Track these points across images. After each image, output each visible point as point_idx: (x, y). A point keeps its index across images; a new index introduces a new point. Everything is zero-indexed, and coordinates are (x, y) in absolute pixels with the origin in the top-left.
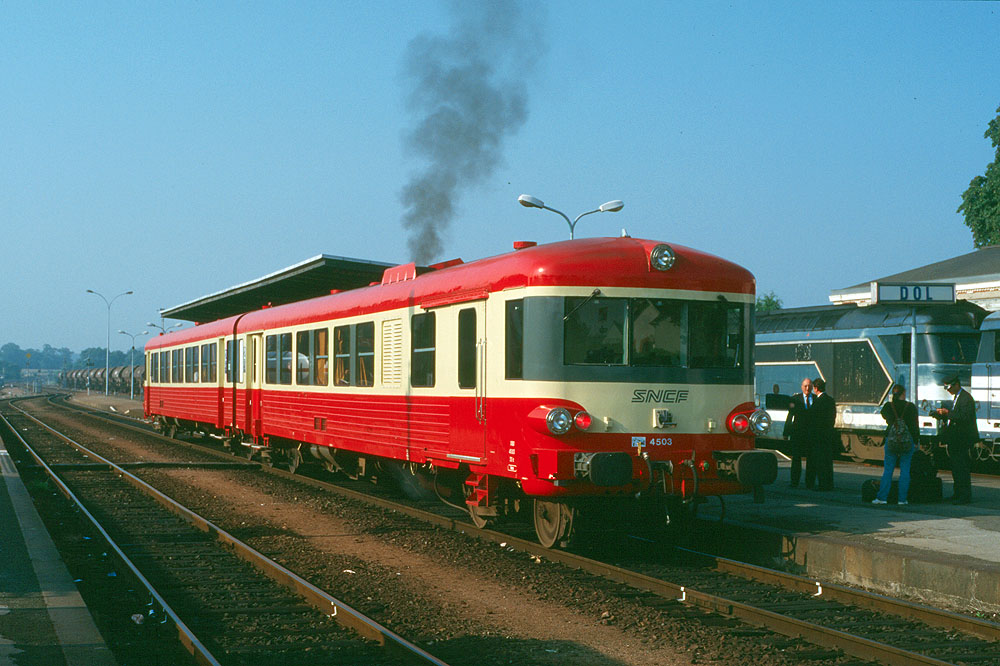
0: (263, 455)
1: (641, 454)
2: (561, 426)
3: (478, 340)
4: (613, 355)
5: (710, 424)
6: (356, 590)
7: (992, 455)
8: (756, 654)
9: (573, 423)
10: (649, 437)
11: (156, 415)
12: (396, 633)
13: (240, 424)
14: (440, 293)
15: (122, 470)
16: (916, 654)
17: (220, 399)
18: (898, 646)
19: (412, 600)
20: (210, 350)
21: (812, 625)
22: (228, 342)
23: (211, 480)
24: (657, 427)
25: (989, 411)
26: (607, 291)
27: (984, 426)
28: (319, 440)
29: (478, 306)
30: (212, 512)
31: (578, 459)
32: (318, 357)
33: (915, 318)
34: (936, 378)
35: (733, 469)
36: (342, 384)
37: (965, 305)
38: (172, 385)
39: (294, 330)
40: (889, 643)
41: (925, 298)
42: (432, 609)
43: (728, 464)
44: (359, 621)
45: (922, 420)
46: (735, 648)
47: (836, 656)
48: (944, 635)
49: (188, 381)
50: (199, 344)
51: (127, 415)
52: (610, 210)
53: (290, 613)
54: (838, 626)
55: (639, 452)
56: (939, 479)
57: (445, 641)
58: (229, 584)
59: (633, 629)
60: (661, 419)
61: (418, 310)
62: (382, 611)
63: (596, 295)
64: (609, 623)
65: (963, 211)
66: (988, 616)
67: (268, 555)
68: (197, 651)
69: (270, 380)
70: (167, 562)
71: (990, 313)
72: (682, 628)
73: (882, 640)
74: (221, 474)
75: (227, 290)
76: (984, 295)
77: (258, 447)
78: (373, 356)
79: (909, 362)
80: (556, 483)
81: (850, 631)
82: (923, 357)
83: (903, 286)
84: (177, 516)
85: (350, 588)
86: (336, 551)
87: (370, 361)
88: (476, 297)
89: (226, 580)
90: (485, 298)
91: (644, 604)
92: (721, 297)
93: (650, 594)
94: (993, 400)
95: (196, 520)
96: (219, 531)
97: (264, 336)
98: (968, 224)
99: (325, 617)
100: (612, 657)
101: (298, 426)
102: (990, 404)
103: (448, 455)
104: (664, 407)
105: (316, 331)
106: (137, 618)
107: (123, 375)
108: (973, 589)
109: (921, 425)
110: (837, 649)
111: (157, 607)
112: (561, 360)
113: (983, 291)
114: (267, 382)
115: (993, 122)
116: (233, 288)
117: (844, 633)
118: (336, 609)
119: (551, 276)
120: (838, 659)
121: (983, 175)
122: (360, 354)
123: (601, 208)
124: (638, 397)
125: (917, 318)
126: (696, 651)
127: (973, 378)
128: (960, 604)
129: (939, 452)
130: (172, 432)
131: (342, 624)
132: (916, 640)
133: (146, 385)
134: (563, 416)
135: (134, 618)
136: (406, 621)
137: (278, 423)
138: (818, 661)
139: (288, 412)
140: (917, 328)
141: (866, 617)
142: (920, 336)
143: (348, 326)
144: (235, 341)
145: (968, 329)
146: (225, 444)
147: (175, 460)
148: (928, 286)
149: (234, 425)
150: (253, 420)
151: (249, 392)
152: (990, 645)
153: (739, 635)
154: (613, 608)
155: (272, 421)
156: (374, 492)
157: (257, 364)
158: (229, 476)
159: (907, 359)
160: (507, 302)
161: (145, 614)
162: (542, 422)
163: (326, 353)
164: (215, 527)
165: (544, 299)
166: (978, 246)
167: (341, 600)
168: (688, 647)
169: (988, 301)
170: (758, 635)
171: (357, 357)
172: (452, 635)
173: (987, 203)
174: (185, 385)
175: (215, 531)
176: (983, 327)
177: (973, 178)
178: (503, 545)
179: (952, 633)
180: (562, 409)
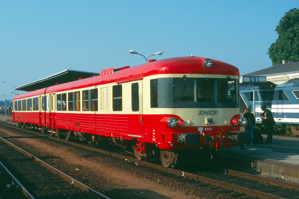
0: (56, 135)
1: (202, 134)
2: (173, 124)
3: (139, 94)
4: (191, 98)
5: (225, 122)
6: (80, 175)
7: (278, 129)
8: (206, 192)
9: (177, 123)
10: (204, 127)
11: (17, 122)
12: (92, 188)
13: (48, 124)
14: (124, 78)
15: (3, 139)
16: (255, 191)
17: (40, 116)
18: (250, 188)
19: (98, 178)
20: (36, 100)
21: (223, 182)
22: (43, 97)
23: (32, 141)
24: (207, 124)
25: (277, 116)
26: (188, 76)
27: (276, 120)
28: (77, 129)
29: (139, 82)
30: (33, 151)
31: (179, 136)
32: (76, 101)
33: (254, 88)
34: (261, 105)
35: (234, 138)
36: (85, 110)
37: (269, 83)
38: (22, 111)
39: (67, 92)
40: (247, 187)
41: (257, 81)
42: (104, 181)
43: (232, 136)
44: (80, 184)
45: (257, 119)
46: (199, 190)
47: (231, 192)
48: (264, 184)
49: (28, 110)
50: (32, 98)
51: (4, 121)
52: (158, 55)
53: (59, 183)
54: (232, 182)
55: (201, 133)
56: (262, 137)
57: (108, 190)
58: (39, 174)
59: (167, 185)
60: (209, 121)
61: (115, 84)
62: (88, 181)
63: (185, 77)
64: (160, 184)
65: (269, 54)
66: (277, 178)
67: (51, 165)
68: (28, 196)
69: (58, 109)
70: (18, 168)
71: (277, 85)
72: (183, 184)
73: (245, 187)
74: (35, 139)
75: (36, 81)
76: (275, 80)
77: (55, 132)
78: (97, 100)
79: (253, 101)
80: (172, 145)
81: (235, 184)
82: (257, 99)
83: (251, 77)
84: (21, 153)
85: (77, 174)
86: (73, 163)
87: (96, 103)
88: (138, 79)
89: (38, 173)
90: (142, 79)
91: (171, 177)
92: (228, 77)
93: (173, 174)
94: (278, 112)
95: (27, 154)
96: (35, 157)
97: (56, 95)
98: (270, 58)
99: (70, 184)
100: (161, 194)
101: (69, 125)
102: (277, 113)
103: (128, 135)
104: (209, 117)
105: (75, 92)
106: (9, 186)
107: (3, 109)
108: (273, 170)
109: (256, 120)
110: (231, 190)
111: (15, 182)
112: (172, 100)
113: (275, 78)
114: (57, 110)
115: (277, 26)
116: (38, 80)
117: (233, 185)
118: (73, 181)
119: (168, 70)
120: (231, 193)
121: (275, 43)
122: (92, 100)
123: (155, 54)
124: (200, 113)
125: (255, 87)
126: (187, 191)
127: (272, 105)
128: (269, 175)
129: (262, 128)
130: (22, 127)
131: (75, 186)
132: (256, 186)
133: (13, 111)
134: (174, 121)
135: (7, 186)
136: (96, 184)
137: (61, 124)
138: (225, 194)
139: (66, 120)
140: (255, 90)
141: (240, 180)
142: (256, 93)
143: (88, 90)
144: (45, 96)
145: (270, 90)
146: (42, 131)
147: (20, 135)
148: (258, 77)
149: (45, 125)
150: (52, 123)
151: (51, 114)
152: (278, 187)
153: (201, 186)
154: (161, 179)
155: (59, 123)
156: (96, 147)
157: (53, 104)
158: (38, 140)
159: (252, 100)
160: (151, 80)
161: (11, 184)
162: (166, 123)
163: (79, 99)
164: (33, 156)
165: (165, 78)
166: (273, 65)
167: (75, 179)
168: (185, 190)
169: (277, 82)
170: (206, 186)
171: (91, 101)
172: (110, 189)
173: (276, 51)
174: (27, 111)
175: (34, 158)
176: (275, 90)
177: (272, 44)
178: (126, 160)
179: (266, 184)
180: (173, 118)
